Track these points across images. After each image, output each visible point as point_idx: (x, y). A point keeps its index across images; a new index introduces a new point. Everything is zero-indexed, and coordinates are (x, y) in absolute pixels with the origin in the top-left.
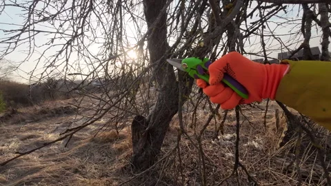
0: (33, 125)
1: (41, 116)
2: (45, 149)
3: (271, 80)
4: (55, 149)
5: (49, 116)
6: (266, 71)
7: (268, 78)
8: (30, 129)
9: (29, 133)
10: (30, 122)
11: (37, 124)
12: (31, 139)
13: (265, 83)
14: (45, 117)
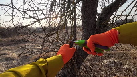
0: (6, 48)
1: (11, 43)
2: (9, 62)
3: (113, 38)
4: (15, 63)
5: (15, 43)
6: (109, 36)
7: (113, 40)
8: (5, 50)
9: (3, 52)
10: (5, 46)
11: (8, 47)
12: (4, 56)
13: (112, 41)
14: (13, 44)
